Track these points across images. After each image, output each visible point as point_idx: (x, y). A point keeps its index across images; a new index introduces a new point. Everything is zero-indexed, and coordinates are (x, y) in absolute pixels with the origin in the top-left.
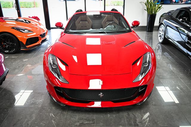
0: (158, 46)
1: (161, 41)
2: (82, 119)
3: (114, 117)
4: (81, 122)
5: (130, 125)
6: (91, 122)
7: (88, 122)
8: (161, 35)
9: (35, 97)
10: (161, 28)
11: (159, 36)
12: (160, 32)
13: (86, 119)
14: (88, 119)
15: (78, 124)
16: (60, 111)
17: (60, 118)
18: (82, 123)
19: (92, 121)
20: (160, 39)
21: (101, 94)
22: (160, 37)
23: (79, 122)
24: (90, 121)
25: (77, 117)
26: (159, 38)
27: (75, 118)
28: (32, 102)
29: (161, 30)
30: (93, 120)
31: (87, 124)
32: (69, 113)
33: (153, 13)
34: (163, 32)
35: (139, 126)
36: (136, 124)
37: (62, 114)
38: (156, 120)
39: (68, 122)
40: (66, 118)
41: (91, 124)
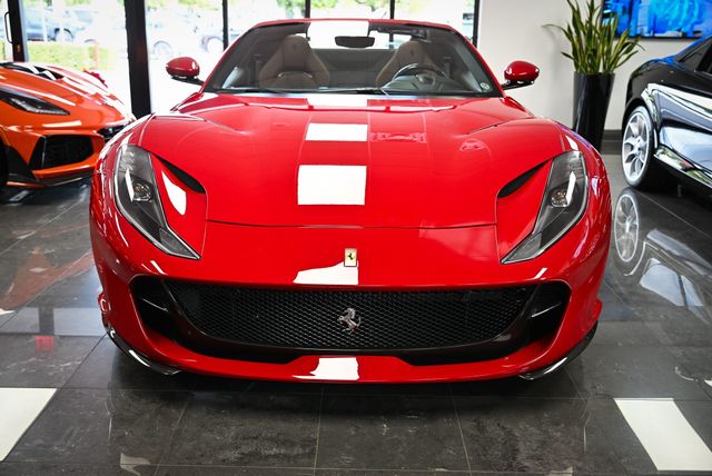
0: (623, 205)
1: (634, 178)
2: (256, 438)
3: (407, 434)
4: (246, 449)
5: (487, 465)
6: (298, 450)
7: (282, 451)
8: (635, 151)
9: (44, 352)
10: (635, 120)
11: (624, 159)
12: (630, 140)
13: (272, 439)
14: (281, 437)
15: (233, 455)
16: (153, 407)
17: (148, 430)
18: (255, 455)
19: (303, 446)
20: (633, 169)
21: (350, 317)
22: (630, 164)
23: (237, 448)
24: (293, 444)
25: (233, 428)
26: (627, 167)
27: (221, 433)
28: (24, 370)
29: (635, 131)
30: (308, 442)
31: (276, 456)
32: (195, 416)
33: (601, 70)
34: (645, 139)
35: (531, 472)
36: (514, 464)
37: (159, 417)
38: (612, 453)
39: (188, 446)
40: (178, 432)
41: (296, 456)
